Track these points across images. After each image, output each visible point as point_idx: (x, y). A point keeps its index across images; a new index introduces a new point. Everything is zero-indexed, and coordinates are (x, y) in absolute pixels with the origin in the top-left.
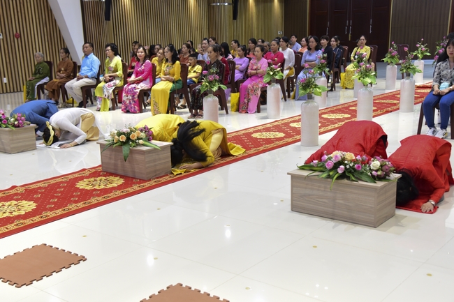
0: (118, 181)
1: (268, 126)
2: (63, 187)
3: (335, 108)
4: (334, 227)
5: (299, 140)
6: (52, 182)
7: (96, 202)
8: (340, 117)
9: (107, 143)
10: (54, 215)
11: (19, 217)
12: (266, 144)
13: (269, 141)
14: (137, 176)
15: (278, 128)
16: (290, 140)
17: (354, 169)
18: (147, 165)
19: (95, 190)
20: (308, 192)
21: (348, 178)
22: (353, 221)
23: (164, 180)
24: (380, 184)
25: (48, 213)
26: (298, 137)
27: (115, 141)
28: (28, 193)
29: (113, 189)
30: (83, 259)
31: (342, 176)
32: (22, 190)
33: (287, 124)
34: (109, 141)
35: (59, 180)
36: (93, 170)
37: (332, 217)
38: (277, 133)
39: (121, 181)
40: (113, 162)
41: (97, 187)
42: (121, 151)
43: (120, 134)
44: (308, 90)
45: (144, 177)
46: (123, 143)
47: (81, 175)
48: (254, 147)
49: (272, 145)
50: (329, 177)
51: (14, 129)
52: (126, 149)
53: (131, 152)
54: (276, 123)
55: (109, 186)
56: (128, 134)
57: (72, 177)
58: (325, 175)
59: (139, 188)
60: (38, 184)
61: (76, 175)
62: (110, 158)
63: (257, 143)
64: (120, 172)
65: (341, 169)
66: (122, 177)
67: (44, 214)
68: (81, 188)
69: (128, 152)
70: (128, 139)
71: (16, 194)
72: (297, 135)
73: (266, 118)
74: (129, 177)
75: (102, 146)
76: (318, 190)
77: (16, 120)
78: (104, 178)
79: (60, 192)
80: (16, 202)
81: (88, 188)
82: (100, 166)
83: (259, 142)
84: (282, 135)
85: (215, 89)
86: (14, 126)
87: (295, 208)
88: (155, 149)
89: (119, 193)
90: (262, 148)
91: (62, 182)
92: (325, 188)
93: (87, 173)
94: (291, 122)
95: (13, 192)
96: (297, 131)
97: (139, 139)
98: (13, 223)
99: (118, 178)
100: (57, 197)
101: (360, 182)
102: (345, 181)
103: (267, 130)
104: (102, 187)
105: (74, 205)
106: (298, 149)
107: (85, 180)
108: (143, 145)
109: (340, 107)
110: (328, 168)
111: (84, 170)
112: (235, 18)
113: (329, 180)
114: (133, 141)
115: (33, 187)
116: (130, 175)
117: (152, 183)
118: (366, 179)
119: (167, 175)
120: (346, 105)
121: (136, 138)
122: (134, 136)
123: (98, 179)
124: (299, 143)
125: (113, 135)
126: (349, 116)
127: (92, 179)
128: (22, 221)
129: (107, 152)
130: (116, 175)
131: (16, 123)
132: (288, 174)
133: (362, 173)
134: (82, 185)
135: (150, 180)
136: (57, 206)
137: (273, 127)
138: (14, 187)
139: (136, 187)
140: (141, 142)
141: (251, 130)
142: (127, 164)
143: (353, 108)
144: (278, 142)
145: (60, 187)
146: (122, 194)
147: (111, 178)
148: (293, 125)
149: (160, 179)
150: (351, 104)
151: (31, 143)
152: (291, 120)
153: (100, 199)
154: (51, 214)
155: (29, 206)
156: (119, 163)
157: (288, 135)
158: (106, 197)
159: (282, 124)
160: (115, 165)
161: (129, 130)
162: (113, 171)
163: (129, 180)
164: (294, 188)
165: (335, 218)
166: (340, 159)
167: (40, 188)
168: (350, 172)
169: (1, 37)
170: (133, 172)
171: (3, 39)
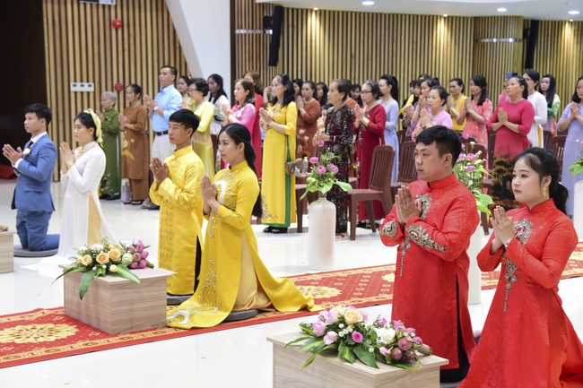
14: (101, 326)
18: (116, 309)
20: (293, 374)
46: (86, 269)
53: (97, 284)
55: (41, 340)
56: (95, 253)
58: (311, 346)
59: (82, 347)
62: (74, 293)
65: (330, 337)
66: (80, 326)
70: (94, 261)
74: (90, 327)
75: (65, 271)
88: (132, 282)
93: (36, 316)
97: (111, 263)
99: (72, 327)
101: (357, 365)
108: (115, 274)
110: (316, 333)
114: (100, 266)
117: (115, 340)
121: (107, 261)
122: (103, 257)
129: (70, 283)
132: (267, 339)
135: (116, 335)
140: (114, 267)
147: (62, 327)
156: (84, 301)
160: (79, 305)
163: (86, 331)
166: (336, 319)
169: (91, 89)
170: (98, 319)
171: (94, 93)
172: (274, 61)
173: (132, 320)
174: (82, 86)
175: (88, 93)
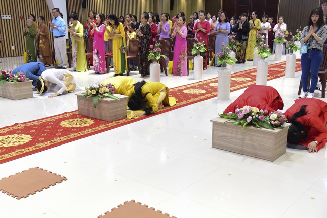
0: (90, 122)
1: (195, 85)
2: (51, 125)
3: (240, 73)
4: (243, 160)
5: (216, 96)
6: (44, 121)
7: (74, 137)
8: (244, 80)
9: (83, 94)
10: (44, 146)
11: (19, 147)
12: (193, 98)
13: (195, 96)
14: (103, 119)
15: (201, 87)
16: (210, 95)
17: (258, 119)
19: (73, 128)
20: (225, 134)
21: (254, 125)
22: (257, 156)
23: (122, 122)
24: (276, 131)
25: (40, 144)
26: (215, 93)
27: (88, 94)
28: (26, 129)
29: (86, 127)
30: (65, 179)
31: (250, 124)
32: (22, 127)
33: (207, 84)
34: (84, 93)
35: (48, 120)
36: (72, 114)
37: (241, 152)
38: (201, 90)
39: (91, 122)
40: (86, 108)
41: (75, 126)
42: (93, 101)
43: (91, 89)
44: (224, 61)
45: (108, 119)
46: (94, 95)
47: (64, 117)
48: (185, 100)
49: (197, 99)
50: (240, 124)
51: (17, 82)
52: (95, 100)
53: (99, 101)
54: (200, 83)
55: (83, 125)
56: (97, 89)
57: (57, 118)
58: (237, 123)
59: (104, 128)
60: (33, 123)
61: (60, 117)
62: (84, 106)
63: (187, 96)
64: (91, 116)
65: (249, 119)
66: (92, 119)
67: (37, 145)
68: (63, 126)
69: (97, 102)
70: (98, 92)
71: (18, 130)
72: (214, 92)
73: (193, 79)
74: (98, 119)
75: (79, 97)
76: (232, 133)
77: (19, 76)
78: (80, 119)
79: (49, 129)
80: (17, 136)
81: (69, 126)
82: (77, 111)
83: (188, 96)
84: (204, 91)
85: (158, 58)
86: (18, 80)
87: (215, 145)
88: (116, 100)
89: (90, 131)
90: (190, 101)
91: (50, 122)
92: (237, 132)
93: (68, 116)
94: (210, 82)
95: (16, 128)
96: (215, 89)
97: (105, 92)
98: (14, 151)
99: (90, 120)
100: (46, 132)
101: (263, 129)
102: (252, 128)
103: (194, 87)
104: (78, 126)
105: (58, 138)
106: (216, 102)
107: (66, 120)
108: (108, 97)
109: (244, 73)
110: (240, 118)
111: (66, 113)
112: (171, 9)
113: (240, 126)
114: (100, 94)
115: (30, 124)
116: (98, 117)
117: (114, 124)
118: (267, 127)
119: (124, 118)
120: (248, 72)
121: (103, 92)
122: (101, 90)
123: (76, 120)
124: (216, 98)
125: (86, 89)
126: (250, 79)
127: (72, 120)
128: (21, 150)
129: (82, 101)
130: (88, 117)
131: (19, 78)
132: (211, 121)
133: (264, 122)
134: (64, 124)
135: (112, 122)
136: (47, 139)
137: (198, 85)
138: (16, 124)
139: (102, 127)
140: (106, 94)
141: (183, 88)
142: (96, 110)
143: (253, 74)
144: (201, 97)
145: (49, 125)
146: (92, 131)
147: (85, 119)
148: (211, 84)
149: (119, 121)
150: (251, 71)
151: (29, 93)
152: (210, 81)
153: (77, 135)
154: (42, 145)
155: (27, 138)
156: (91, 109)
157: (208, 92)
158: (81, 133)
159: (204, 84)
160: (88, 110)
161: (98, 86)
162: (86, 115)
163: (98, 121)
164: (215, 131)
165: (244, 153)
166: (248, 112)
167: (35, 126)
168: (255, 121)
169: (10, 18)
170: (101, 116)
171: (11, 19)
172: (84, 7)
173: (116, 115)
174: (6, 16)
175: (9, 19)
